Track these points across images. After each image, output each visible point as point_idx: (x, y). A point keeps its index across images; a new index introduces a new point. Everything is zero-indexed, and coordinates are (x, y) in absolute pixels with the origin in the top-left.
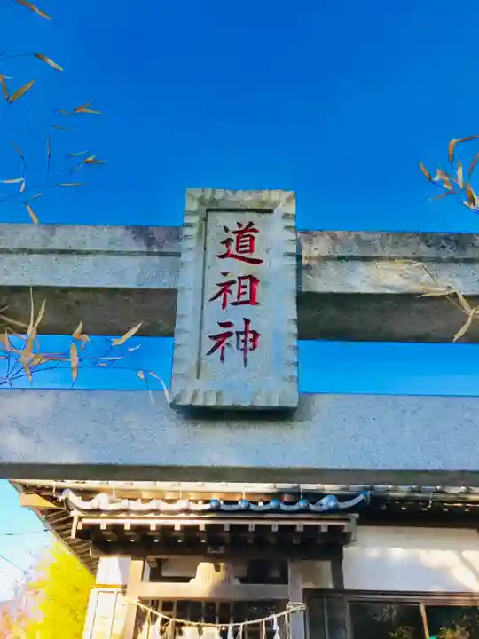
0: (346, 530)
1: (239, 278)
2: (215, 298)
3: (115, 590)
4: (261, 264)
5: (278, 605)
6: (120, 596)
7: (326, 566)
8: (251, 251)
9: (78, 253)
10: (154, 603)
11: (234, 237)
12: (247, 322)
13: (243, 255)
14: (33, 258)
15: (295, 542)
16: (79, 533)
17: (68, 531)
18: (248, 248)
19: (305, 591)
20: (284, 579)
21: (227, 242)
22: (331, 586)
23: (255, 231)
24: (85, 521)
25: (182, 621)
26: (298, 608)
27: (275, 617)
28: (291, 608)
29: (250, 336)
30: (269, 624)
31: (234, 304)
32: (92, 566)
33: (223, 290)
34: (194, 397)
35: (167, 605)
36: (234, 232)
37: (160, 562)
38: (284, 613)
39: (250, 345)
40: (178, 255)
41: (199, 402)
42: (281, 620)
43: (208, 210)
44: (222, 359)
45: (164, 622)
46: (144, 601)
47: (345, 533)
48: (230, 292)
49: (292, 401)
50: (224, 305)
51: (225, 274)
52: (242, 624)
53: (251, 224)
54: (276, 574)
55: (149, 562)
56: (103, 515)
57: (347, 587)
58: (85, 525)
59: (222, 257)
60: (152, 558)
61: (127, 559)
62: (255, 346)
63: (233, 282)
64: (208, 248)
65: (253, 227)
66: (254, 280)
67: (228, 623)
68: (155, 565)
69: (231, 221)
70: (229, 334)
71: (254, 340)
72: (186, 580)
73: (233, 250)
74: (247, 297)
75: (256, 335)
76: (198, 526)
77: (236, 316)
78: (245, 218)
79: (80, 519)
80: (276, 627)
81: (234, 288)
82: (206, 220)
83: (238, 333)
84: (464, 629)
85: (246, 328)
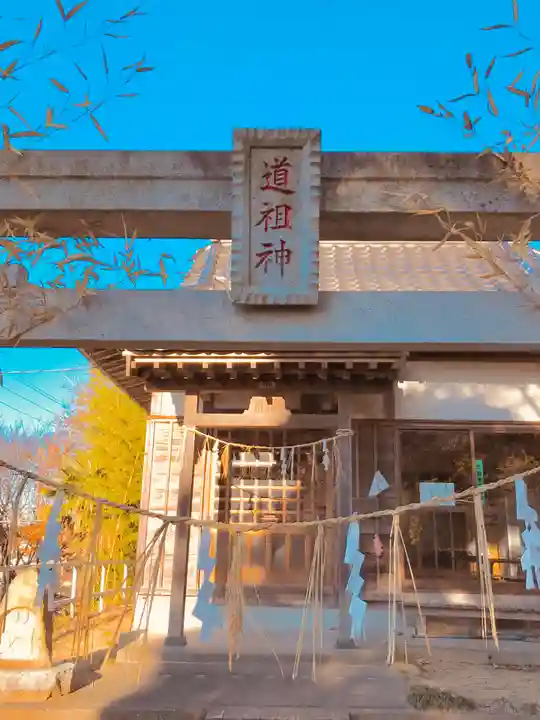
0: (394, 367)
1: (277, 207)
2: (259, 224)
3: (171, 421)
4: (294, 195)
5: (327, 433)
6: (176, 425)
7: (378, 399)
8: (286, 183)
9: (150, 178)
10: (210, 431)
11: (272, 171)
12: (283, 242)
13: (279, 187)
14: (115, 183)
15: (345, 378)
16: (133, 371)
17: (121, 372)
18: (282, 181)
19: (353, 420)
20: (334, 411)
21: (267, 176)
22: (380, 416)
23: (288, 164)
24: (137, 360)
25: (238, 445)
26: (346, 434)
27: (324, 441)
28: (339, 433)
29: (286, 253)
30: (319, 448)
31: (273, 228)
32: (145, 403)
33: (265, 216)
34: (248, 299)
35: (222, 433)
36: (273, 167)
37: (212, 396)
38: (334, 438)
39: (285, 259)
40: (230, 179)
41: (252, 302)
42: (330, 444)
43: (252, 147)
44: (266, 270)
45: (221, 447)
46: (200, 429)
47: (394, 370)
48: (270, 218)
49: (314, 301)
50: (266, 229)
51: (266, 204)
52: (293, 447)
53: (285, 159)
54: (327, 406)
55: (202, 397)
56: (154, 355)
57: (397, 417)
58: (137, 364)
59: (263, 189)
60: (205, 392)
61: (182, 394)
62: (288, 260)
63: (272, 210)
64: (253, 182)
65: (287, 161)
66: (288, 208)
67: (282, 446)
68: (209, 399)
69: (270, 156)
70: (271, 252)
71: (288, 256)
72: (241, 411)
73: (272, 184)
74: (282, 223)
75: (289, 252)
76: (249, 364)
77: (275, 237)
78: (280, 154)
79: (133, 358)
80: (325, 450)
81: (273, 215)
82: (250, 156)
83: (276, 251)
84: (532, 458)
85: (282, 247)
